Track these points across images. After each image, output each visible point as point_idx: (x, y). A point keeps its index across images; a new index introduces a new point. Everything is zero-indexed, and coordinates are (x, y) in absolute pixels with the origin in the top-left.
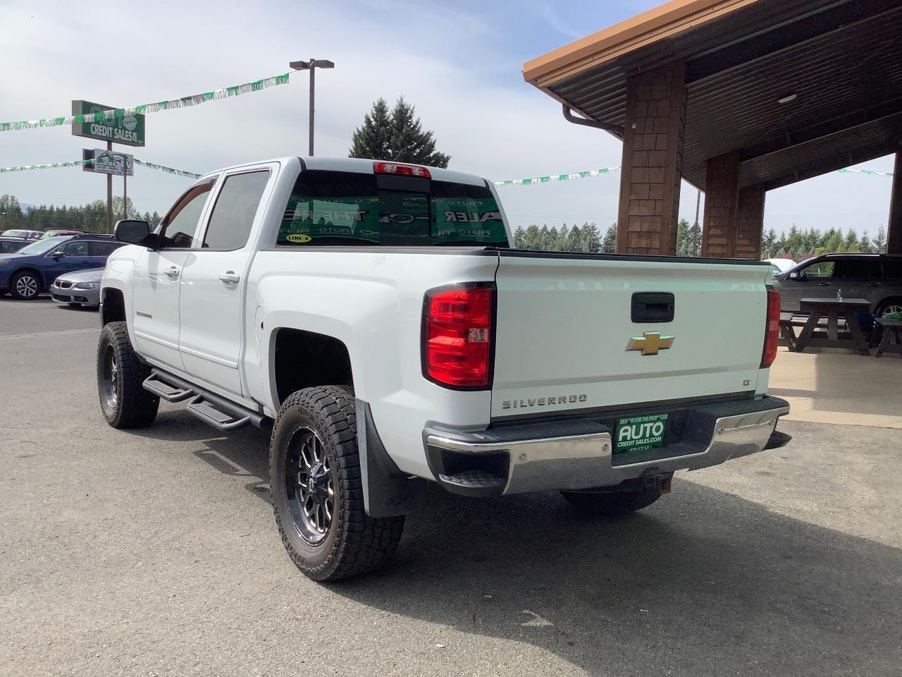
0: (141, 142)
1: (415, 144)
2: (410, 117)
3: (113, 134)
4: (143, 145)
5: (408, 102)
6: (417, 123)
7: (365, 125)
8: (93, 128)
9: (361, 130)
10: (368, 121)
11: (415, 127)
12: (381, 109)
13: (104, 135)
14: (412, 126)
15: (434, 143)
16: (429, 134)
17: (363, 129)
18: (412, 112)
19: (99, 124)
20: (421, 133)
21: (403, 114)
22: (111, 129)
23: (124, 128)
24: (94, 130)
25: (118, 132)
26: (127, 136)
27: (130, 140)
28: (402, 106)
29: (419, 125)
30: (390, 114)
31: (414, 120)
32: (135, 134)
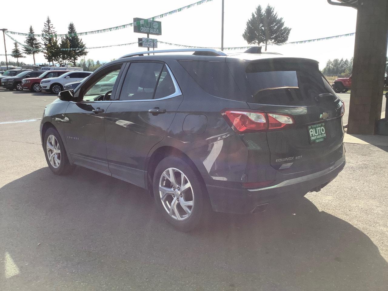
0: (160, 33)
1: (275, 24)
2: (273, 12)
3: (149, 31)
5: (272, 6)
6: (276, 14)
7: (252, 17)
8: (142, 29)
9: (250, 20)
10: (253, 15)
11: (275, 16)
12: (259, 10)
13: (146, 31)
14: (273, 16)
15: (284, 23)
16: (281, 19)
17: (251, 19)
18: (274, 9)
19: (144, 27)
20: (277, 19)
21: (269, 11)
22: (148, 29)
23: (153, 28)
24: (142, 30)
25: (151, 30)
26: (154, 31)
27: (156, 33)
28: (269, 7)
29: (277, 15)
30: (263, 11)
31: (274, 13)
32: (158, 30)
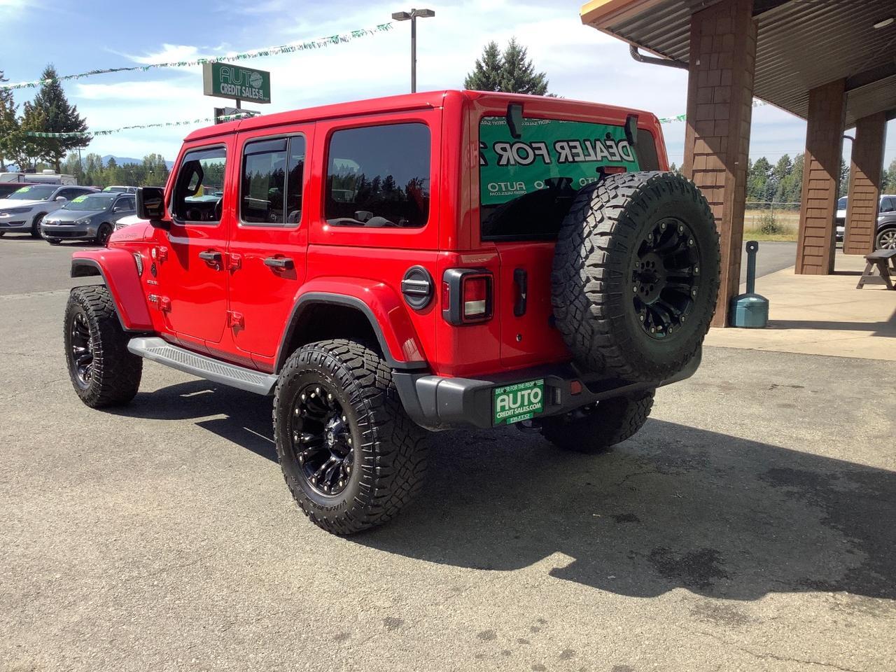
0: (267, 99)
1: (527, 86)
2: (522, 59)
3: (241, 92)
4: (269, 102)
5: (521, 43)
6: (529, 65)
7: (476, 71)
8: (223, 87)
9: (472, 75)
10: (479, 67)
11: (527, 69)
12: (492, 53)
13: (234, 94)
14: (524, 69)
15: (546, 85)
16: (541, 76)
17: (475, 74)
18: (524, 54)
19: (228, 83)
20: (533, 76)
21: (515, 57)
22: (239, 87)
23: (251, 87)
24: (223, 90)
25: (245, 90)
26: (254, 93)
27: (257, 98)
28: (514, 48)
29: (531, 67)
30: (501, 58)
31: (526, 62)
32: (261, 91)
